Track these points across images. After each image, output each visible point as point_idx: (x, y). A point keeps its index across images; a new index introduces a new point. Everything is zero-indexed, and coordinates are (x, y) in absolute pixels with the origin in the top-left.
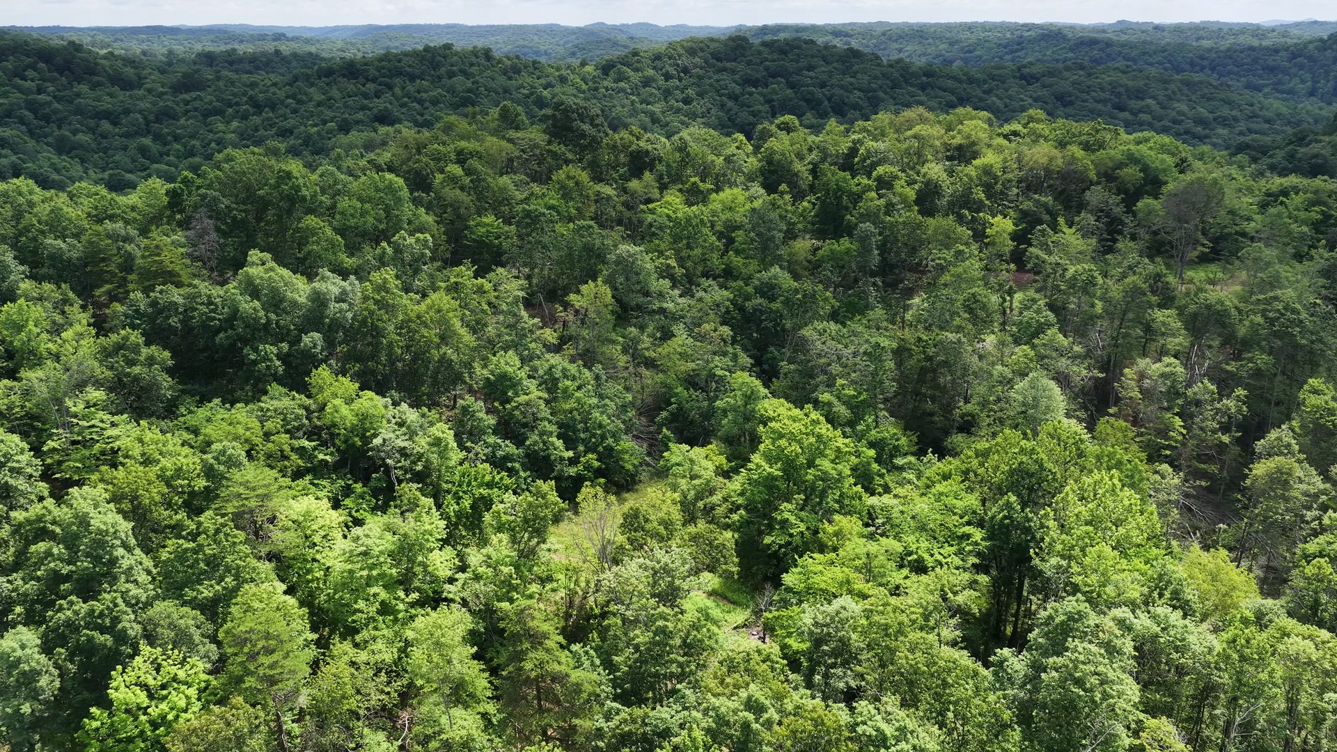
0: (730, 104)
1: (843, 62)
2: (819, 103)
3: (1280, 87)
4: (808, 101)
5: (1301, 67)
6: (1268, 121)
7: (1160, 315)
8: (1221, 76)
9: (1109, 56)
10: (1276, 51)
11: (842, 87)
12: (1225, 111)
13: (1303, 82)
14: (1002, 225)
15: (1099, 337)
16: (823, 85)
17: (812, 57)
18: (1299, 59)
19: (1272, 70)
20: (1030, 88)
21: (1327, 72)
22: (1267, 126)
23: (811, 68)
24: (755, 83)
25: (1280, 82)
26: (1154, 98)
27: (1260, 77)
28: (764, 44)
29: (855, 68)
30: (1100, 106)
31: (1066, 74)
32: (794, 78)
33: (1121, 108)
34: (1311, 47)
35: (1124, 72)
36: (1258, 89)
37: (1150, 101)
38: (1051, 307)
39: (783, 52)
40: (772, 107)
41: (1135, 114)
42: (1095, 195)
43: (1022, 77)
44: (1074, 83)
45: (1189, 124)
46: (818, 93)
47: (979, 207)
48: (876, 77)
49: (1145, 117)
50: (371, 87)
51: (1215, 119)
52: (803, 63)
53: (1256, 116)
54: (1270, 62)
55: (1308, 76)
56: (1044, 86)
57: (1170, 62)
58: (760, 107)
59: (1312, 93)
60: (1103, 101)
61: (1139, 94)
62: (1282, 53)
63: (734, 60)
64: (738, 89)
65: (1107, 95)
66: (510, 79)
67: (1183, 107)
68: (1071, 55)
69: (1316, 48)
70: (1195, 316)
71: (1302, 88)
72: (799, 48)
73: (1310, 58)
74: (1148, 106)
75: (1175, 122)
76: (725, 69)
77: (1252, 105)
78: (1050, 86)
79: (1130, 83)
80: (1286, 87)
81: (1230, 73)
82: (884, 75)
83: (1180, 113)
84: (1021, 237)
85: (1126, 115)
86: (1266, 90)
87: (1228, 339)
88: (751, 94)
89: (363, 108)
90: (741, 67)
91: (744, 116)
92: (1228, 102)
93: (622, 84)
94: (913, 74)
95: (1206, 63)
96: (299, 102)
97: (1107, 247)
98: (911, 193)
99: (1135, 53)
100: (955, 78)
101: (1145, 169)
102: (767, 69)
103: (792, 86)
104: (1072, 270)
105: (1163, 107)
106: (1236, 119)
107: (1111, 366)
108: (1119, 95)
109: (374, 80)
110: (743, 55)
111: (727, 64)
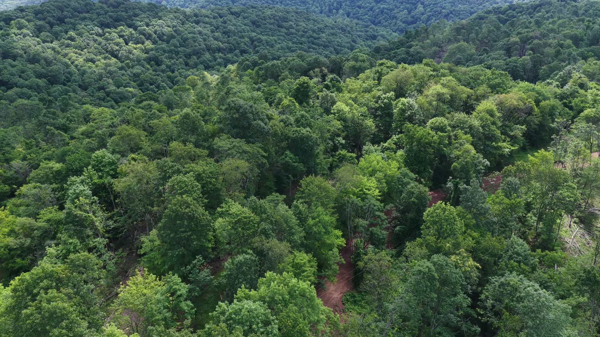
0: (100, 39)
2: (151, 36)
4: (144, 35)
13: (317, 7)
17: (134, 8)
25: (308, 8)
30: (272, 26)
40: (125, 40)
46: (149, 30)
56: (244, 18)
58: (118, 40)
59: (322, 12)
63: (88, 12)
71: (318, 10)
80: (311, 10)
91: (112, 47)
94: (189, 16)
100: (208, 16)
103: (130, 26)
110: (92, 9)
111: (87, 15)
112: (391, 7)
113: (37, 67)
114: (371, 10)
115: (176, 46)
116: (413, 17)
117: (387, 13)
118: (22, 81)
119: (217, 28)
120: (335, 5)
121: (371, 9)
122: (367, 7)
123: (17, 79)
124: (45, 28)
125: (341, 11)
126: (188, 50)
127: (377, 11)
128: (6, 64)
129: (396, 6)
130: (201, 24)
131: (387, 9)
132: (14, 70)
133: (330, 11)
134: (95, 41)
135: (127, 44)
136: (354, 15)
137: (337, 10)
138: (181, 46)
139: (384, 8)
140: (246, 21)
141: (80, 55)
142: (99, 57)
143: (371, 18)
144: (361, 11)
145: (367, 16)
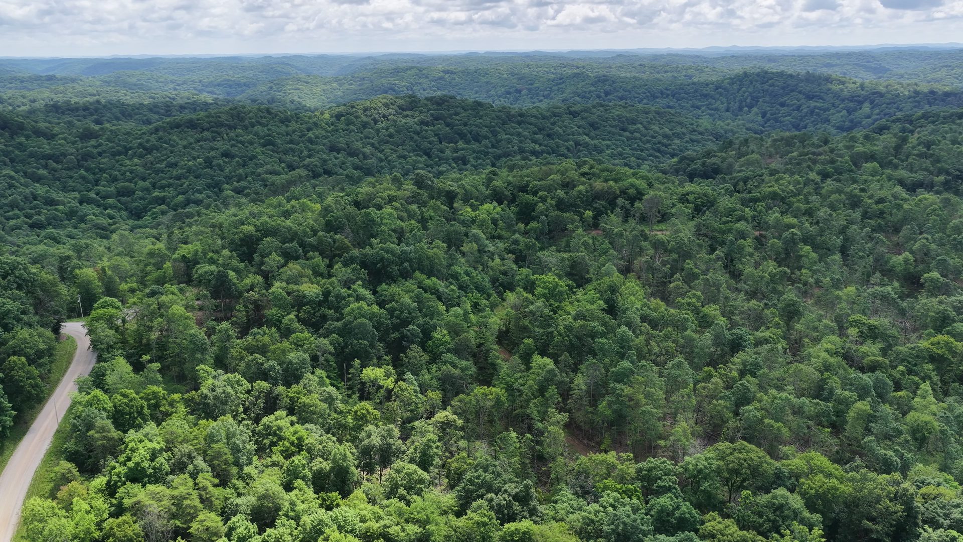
0: (416, 137)
1: (474, 110)
2: (465, 135)
3: (710, 107)
4: (459, 134)
5: (721, 94)
6: (701, 133)
7: (643, 244)
8: (678, 100)
9: (615, 89)
10: (707, 85)
11: (476, 126)
12: (679, 130)
13: (722, 103)
14: (589, 213)
15: (625, 252)
16: (465, 125)
17: (457, 107)
18: (720, 90)
19: (706, 96)
20: (576, 119)
21: (734, 98)
22: (700, 136)
23: (457, 114)
24: (427, 124)
25: (710, 104)
26: (641, 123)
27: (699, 100)
28: (427, 99)
29: (481, 113)
30: (613, 129)
31: (594, 110)
32: (449, 120)
33: (624, 130)
34: (725, 82)
35: (624, 107)
36: (699, 108)
37: (639, 126)
38: (610, 243)
39: (438, 104)
40: (439, 138)
41: (632, 133)
42: (620, 201)
43: (571, 113)
44: (598, 116)
45: (660, 138)
46: (465, 129)
47: (579, 207)
48: (493, 118)
49: (637, 135)
50: (206, 134)
51: (673, 134)
52: (452, 111)
53: (695, 131)
54: (705, 92)
55: (725, 100)
56: (583, 119)
57: (649, 92)
58: (433, 139)
59: (727, 110)
60: (615, 126)
61: (633, 122)
62: (711, 86)
63: (412, 110)
64: (418, 128)
65: (616, 123)
66: (287, 126)
67: (657, 128)
68: (593, 89)
69: (729, 83)
70: (655, 243)
71: (723, 107)
72: (447, 101)
73: (725, 89)
74: (638, 129)
75: (653, 137)
76: (407, 116)
77: (692, 124)
78: (586, 118)
79: (628, 115)
80: (713, 106)
81: (683, 98)
82: (497, 117)
83: (655, 132)
84: (595, 218)
85: (627, 134)
86: (703, 108)
87: (666, 250)
88: (426, 131)
89: (212, 149)
90: (417, 114)
91: (426, 145)
92: (680, 123)
93: (351, 127)
94: (513, 116)
95: (669, 92)
96: (173, 146)
97: (626, 221)
98: (553, 202)
99: (629, 87)
100: (535, 117)
101: (637, 189)
102: (432, 115)
103: (448, 125)
104: (616, 230)
105: (647, 129)
106: (684, 134)
107: (630, 262)
108: (623, 122)
109: (208, 129)
110: (416, 107)
111: (408, 113)
112: (826, 105)
113: (355, 160)
114: (798, 110)
115: (487, 147)
116: (851, 121)
117: (818, 115)
118: (341, 171)
119: (540, 130)
120: (748, 100)
121: (798, 108)
122: (792, 105)
123: (337, 169)
124: (370, 124)
125: (755, 110)
126: (499, 152)
127: (805, 110)
128: (332, 156)
129: (834, 105)
130: (522, 125)
131: (819, 108)
132: (336, 162)
133: (741, 109)
134: (412, 138)
135: (441, 143)
136: (772, 115)
137: (751, 107)
138: (493, 146)
139: (815, 107)
140: (582, 123)
141: (396, 151)
142: (411, 154)
143: (794, 120)
144: (784, 110)
145: (788, 118)
